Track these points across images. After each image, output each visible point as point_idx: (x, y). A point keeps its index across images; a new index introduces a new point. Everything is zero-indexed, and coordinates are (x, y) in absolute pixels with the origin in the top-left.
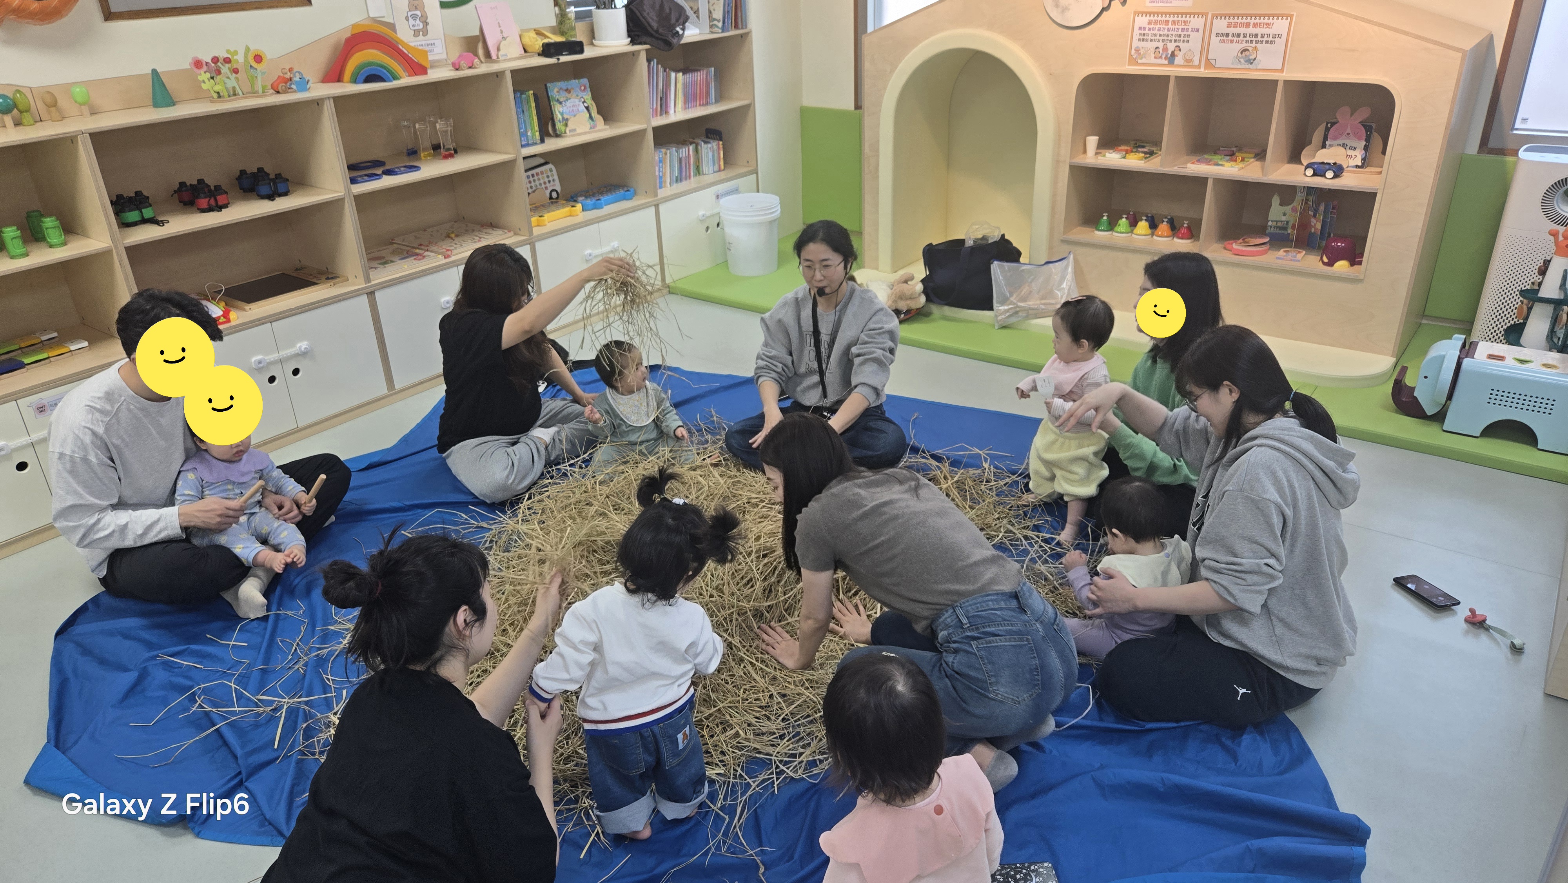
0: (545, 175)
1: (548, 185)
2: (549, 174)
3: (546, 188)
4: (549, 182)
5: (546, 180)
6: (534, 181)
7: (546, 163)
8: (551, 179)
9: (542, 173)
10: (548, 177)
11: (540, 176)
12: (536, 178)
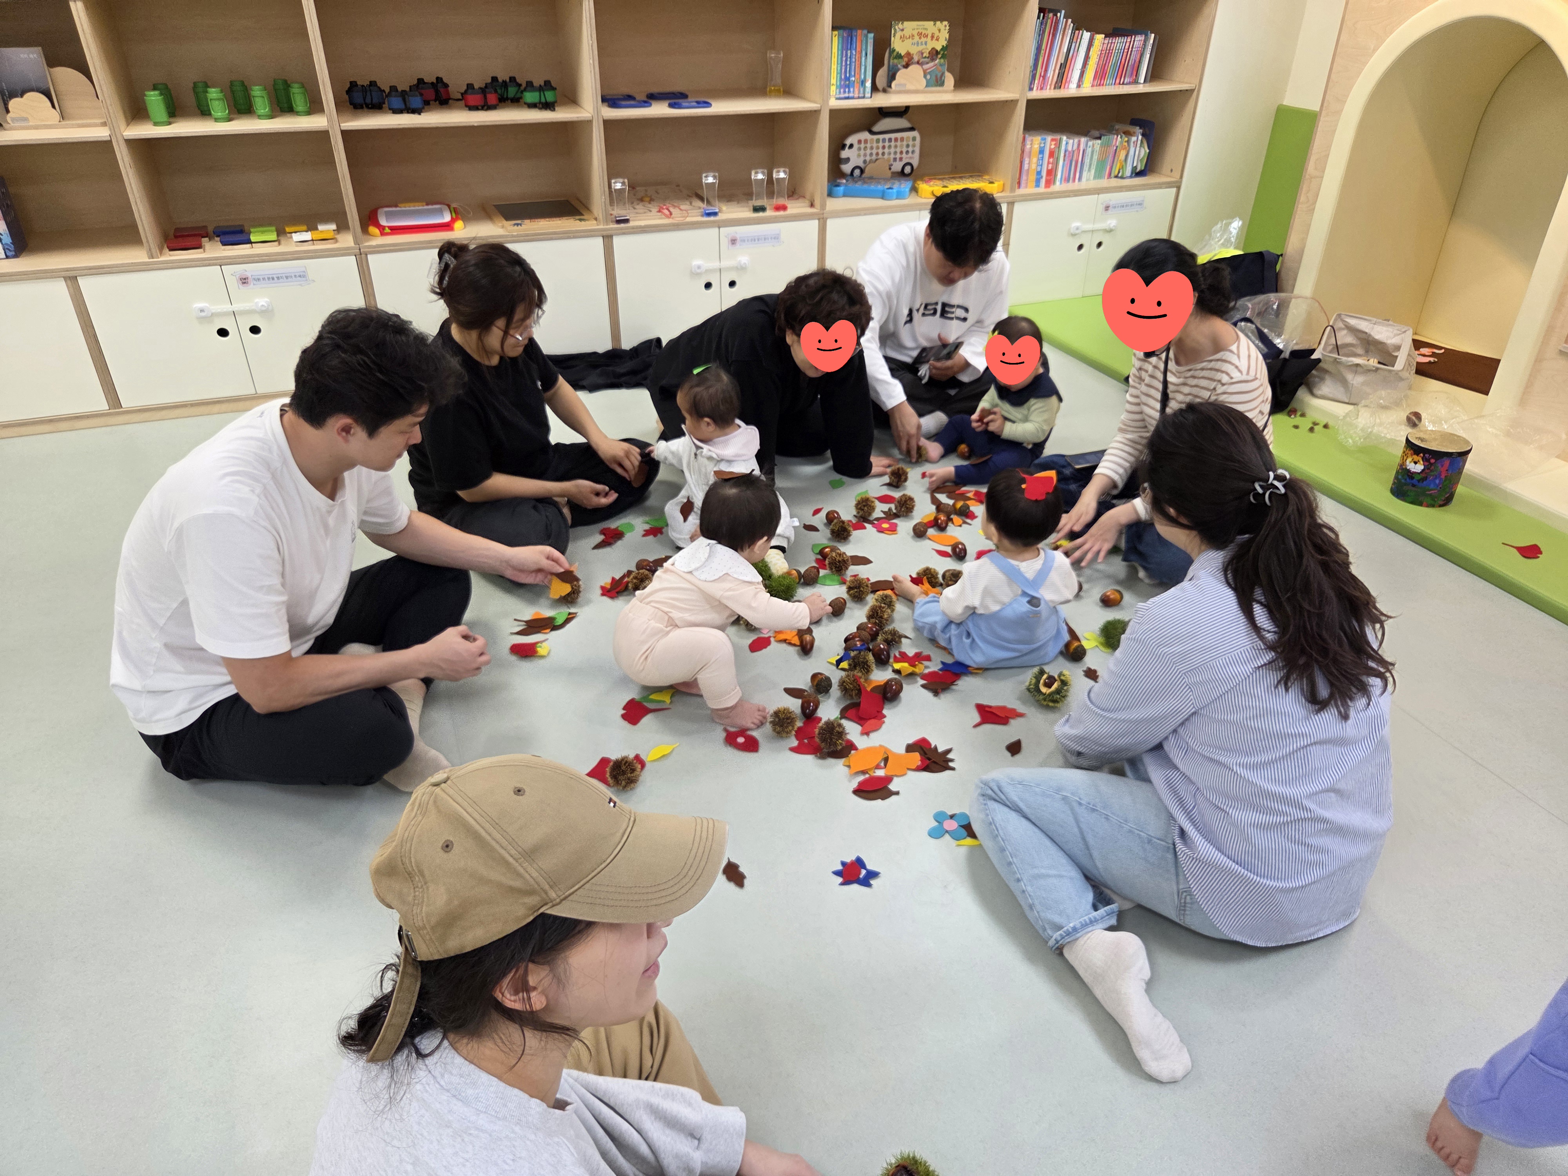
0: (905, 143)
1: (904, 155)
2: (911, 143)
3: (901, 159)
4: (907, 152)
5: (904, 150)
6: (890, 147)
7: (912, 129)
8: (910, 149)
9: (902, 139)
10: (908, 146)
11: (899, 143)
12: (893, 144)
